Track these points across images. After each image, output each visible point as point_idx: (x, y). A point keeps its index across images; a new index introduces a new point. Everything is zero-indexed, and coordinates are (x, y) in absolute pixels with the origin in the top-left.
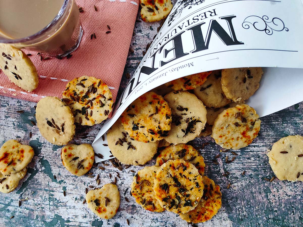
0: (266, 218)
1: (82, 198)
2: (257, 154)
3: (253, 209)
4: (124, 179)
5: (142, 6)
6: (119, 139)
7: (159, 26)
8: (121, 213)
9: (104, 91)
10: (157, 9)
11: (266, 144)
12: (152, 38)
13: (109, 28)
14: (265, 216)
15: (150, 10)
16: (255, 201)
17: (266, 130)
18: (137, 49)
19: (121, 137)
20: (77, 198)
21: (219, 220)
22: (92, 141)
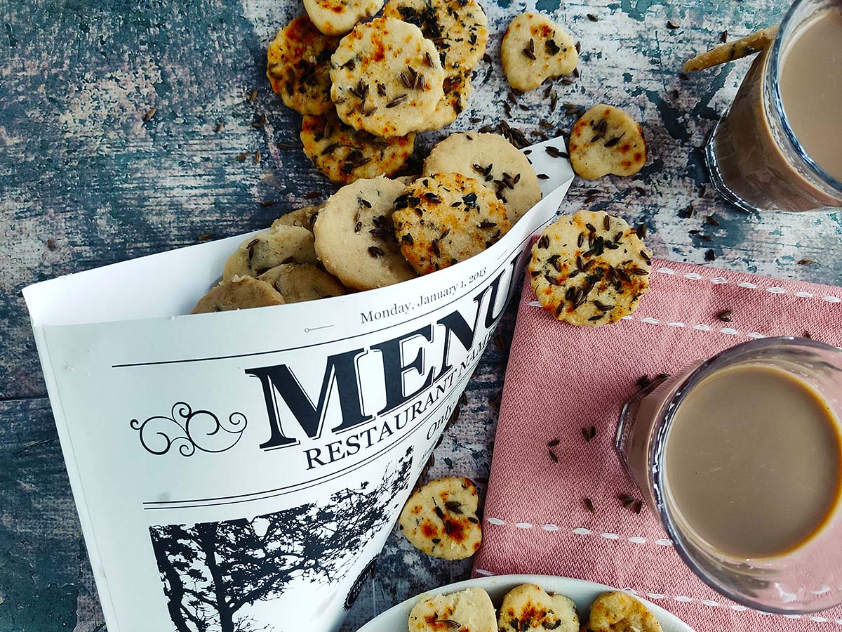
0: (164, 27)
1: (587, 59)
2: (186, 169)
3: (195, 46)
4: (495, 103)
5: (474, 516)
6: (512, 188)
7: (431, 472)
8: (497, 29)
9: (548, 292)
10: (437, 511)
11: (165, 193)
12: (446, 440)
14: (168, 31)
15: (454, 507)
16: (191, 64)
17: (166, 226)
18: (482, 409)
19: (507, 193)
20: (598, 58)
21: (274, 19)
22: (573, 185)
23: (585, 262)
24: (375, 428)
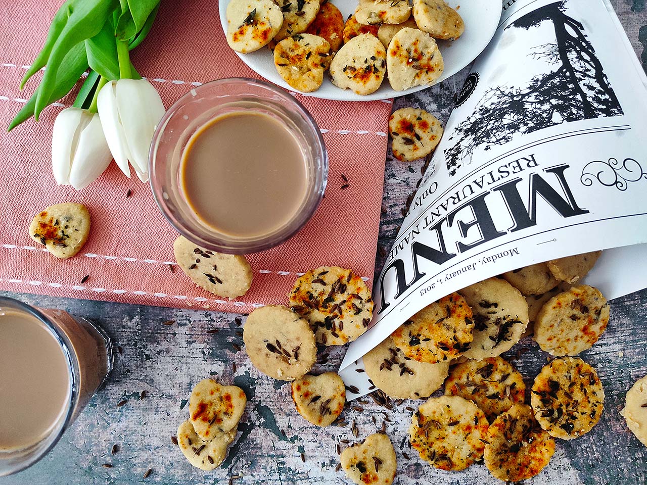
0: (632, 459)
1: (332, 461)
2: (606, 357)
3: (610, 446)
4: (397, 423)
5: (394, 136)
6: (385, 360)
7: (423, 163)
8: (399, 478)
9: (359, 289)
10: (419, 138)
11: (619, 339)
12: (415, 185)
13: (344, 178)
14: (630, 456)
15: (408, 142)
16: (611, 434)
17: (616, 317)
18: (391, 207)
19: (388, 356)
20: (324, 462)
21: (557, 471)
22: (338, 366)
23: (336, 311)
24: (489, 184)
